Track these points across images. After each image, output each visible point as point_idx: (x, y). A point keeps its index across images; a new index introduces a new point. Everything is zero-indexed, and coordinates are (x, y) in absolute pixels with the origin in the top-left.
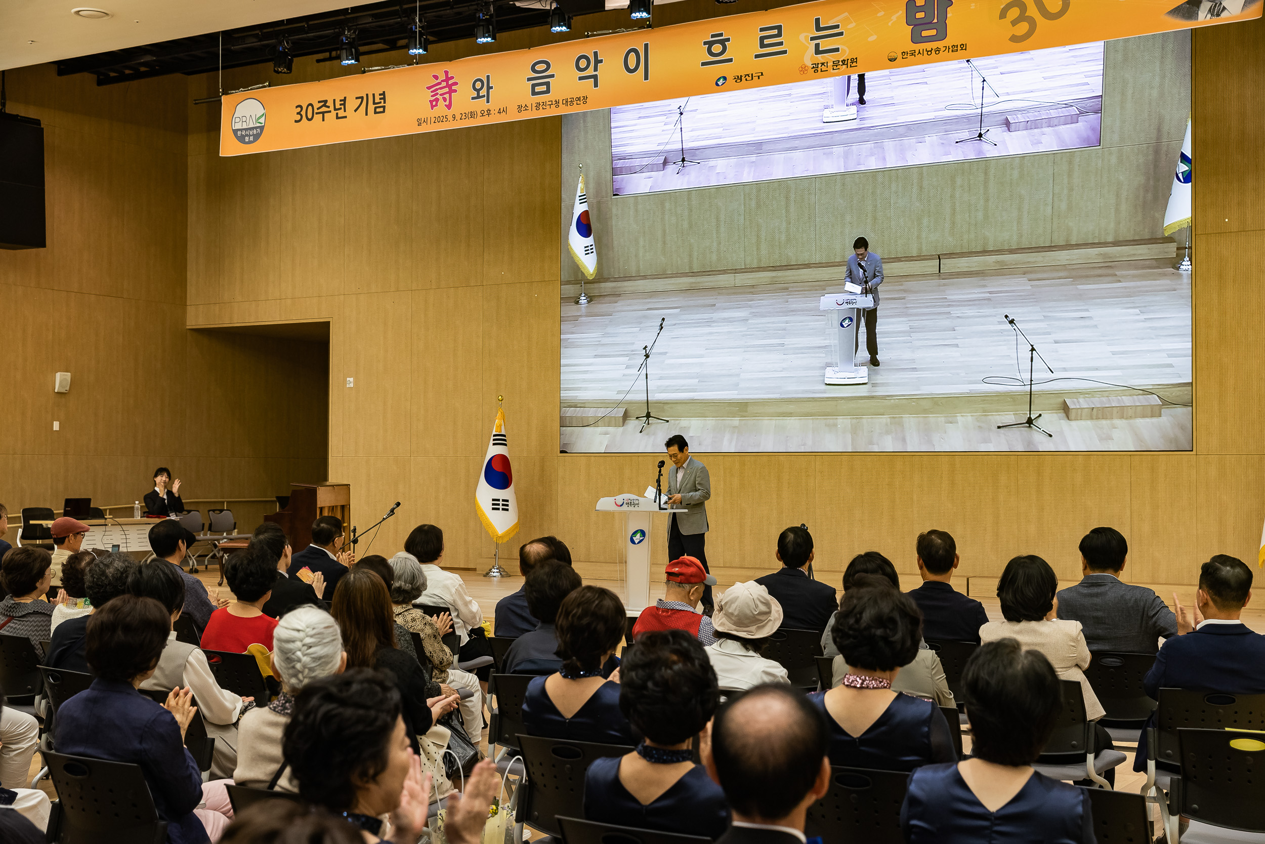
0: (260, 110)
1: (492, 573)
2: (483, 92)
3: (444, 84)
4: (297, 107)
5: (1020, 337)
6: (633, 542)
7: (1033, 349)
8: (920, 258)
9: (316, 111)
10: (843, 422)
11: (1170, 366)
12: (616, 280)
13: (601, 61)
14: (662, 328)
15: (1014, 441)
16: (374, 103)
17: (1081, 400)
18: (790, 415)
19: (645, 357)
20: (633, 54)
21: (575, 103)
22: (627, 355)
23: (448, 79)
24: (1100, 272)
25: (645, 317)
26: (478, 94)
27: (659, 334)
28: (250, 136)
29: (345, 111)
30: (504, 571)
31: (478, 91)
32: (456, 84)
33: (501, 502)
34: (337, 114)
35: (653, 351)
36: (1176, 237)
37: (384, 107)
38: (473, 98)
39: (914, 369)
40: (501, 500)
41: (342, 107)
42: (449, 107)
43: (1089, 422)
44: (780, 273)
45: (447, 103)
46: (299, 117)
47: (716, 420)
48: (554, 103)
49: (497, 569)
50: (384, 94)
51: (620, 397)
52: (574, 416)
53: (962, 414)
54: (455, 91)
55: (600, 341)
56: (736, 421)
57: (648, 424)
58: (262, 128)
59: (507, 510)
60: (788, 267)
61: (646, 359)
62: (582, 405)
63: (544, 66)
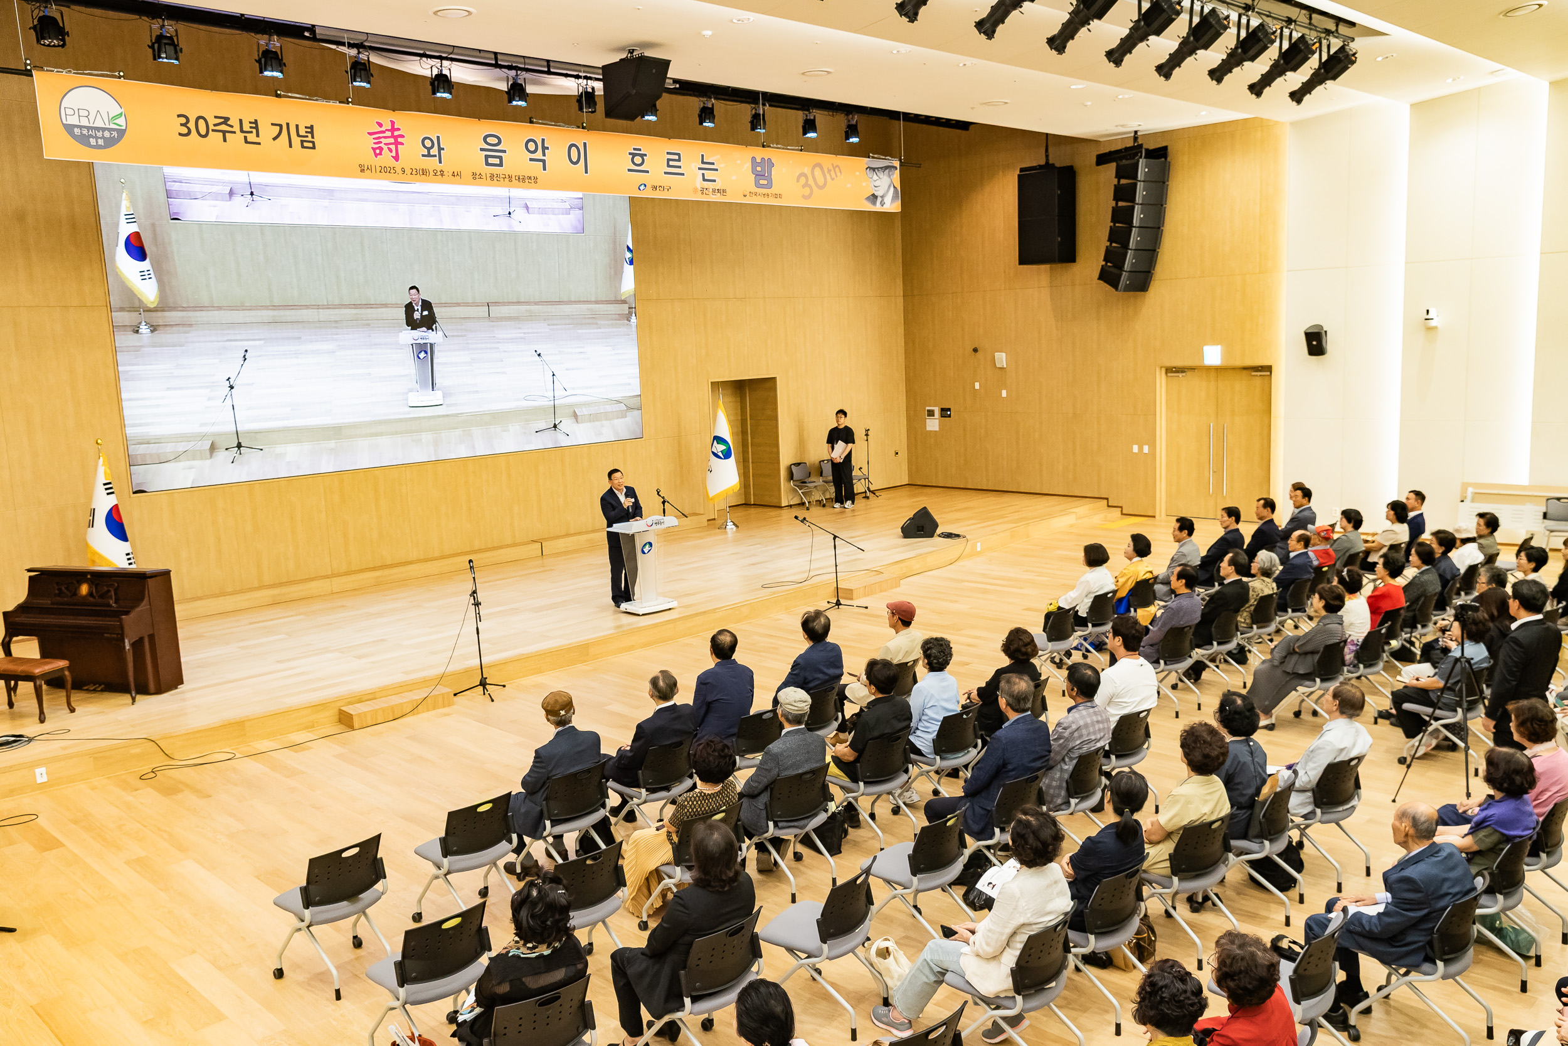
0: (115, 109)
2: (434, 151)
3: (388, 134)
4: (179, 116)
5: (546, 366)
6: (643, 552)
7: (554, 375)
8: (475, 304)
9: (211, 127)
10: (426, 437)
11: (629, 384)
12: (184, 309)
13: (548, 148)
14: (245, 359)
15: (546, 441)
16: (298, 135)
17: (584, 409)
18: (381, 434)
19: (229, 389)
20: (574, 149)
21: (527, 181)
22: (208, 387)
23: (393, 129)
24: (588, 321)
25: (225, 348)
26: (429, 152)
27: (242, 365)
28: (97, 138)
29: (258, 136)
31: (429, 149)
32: (402, 136)
34: (245, 138)
35: (238, 382)
36: (628, 300)
37: (313, 143)
38: (423, 156)
39: (477, 392)
41: (254, 131)
42: (396, 158)
43: (589, 424)
44: (363, 311)
45: (394, 154)
46: (184, 130)
48: (507, 177)
50: (312, 127)
51: (204, 429)
52: (146, 452)
53: (513, 425)
54: (402, 144)
55: (172, 373)
56: (332, 444)
57: (240, 454)
58: (122, 133)
60: (368, 306)
62: (156, 441)
63: (495, 141)
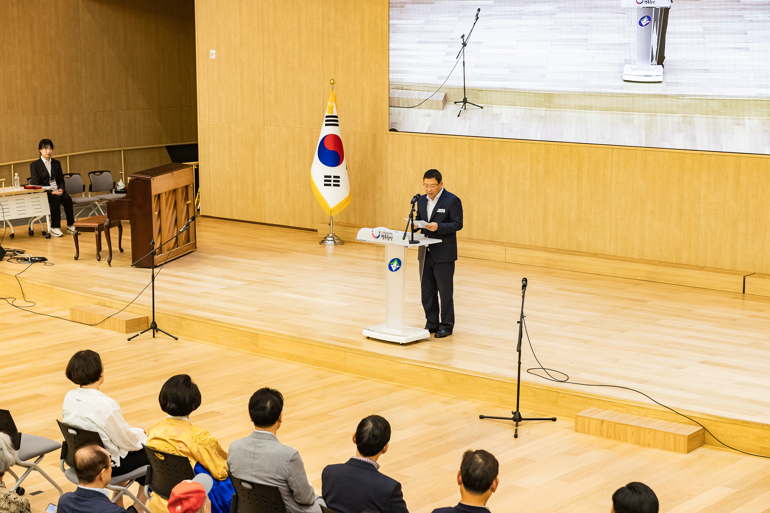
1: (327, 242)
6: (391, 269)
10: (639, 118)
14: (478, 18)
18: (591, 108)
19: (463, 45)
22: (447, 43)
25: (463, 6)
27: (475, 23)
30: (338, 239)
33: (332, 179)
35: (470, 40)
39: (706, 70)
40: (332, 177)
47: (525, 109)
49: (332, 237)
51: (441, 82)
52: (400, 97)
53: (750, 117)
55: (423, 28)
56: (542, 111)
57: (465, 109)
59: (338, 185)
61: (463, 47)
62: (408, 88)
